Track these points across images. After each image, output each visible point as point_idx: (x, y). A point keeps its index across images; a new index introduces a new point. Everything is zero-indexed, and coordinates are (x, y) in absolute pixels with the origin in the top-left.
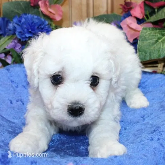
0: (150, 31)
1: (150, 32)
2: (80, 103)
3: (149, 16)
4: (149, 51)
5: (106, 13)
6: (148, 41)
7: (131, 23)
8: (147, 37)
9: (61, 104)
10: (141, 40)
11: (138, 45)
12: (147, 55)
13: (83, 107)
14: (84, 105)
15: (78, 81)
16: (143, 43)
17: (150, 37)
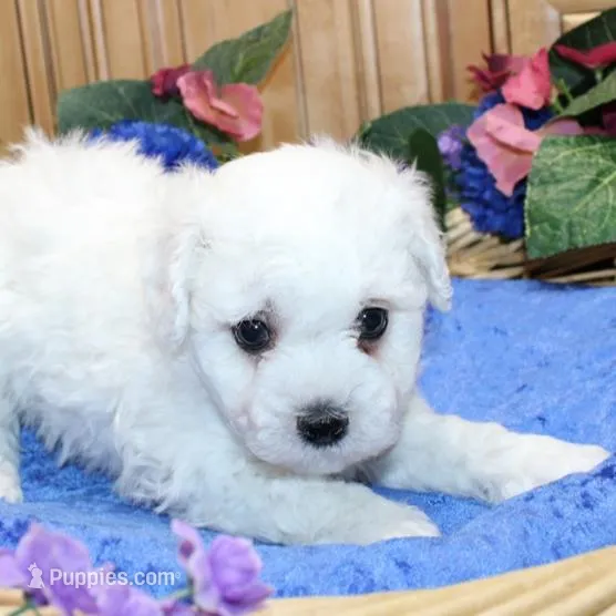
0: (567, 149)
1: (568, 153)
2: (331, 405)
3: (570, 97)
4: (566, 220)
5: (425, 102)
6: (565, 186)
7: (500, 128)
8: (559, 169)
9: (277, 415)
10: (536, 181)
11: (526, 202)
12: (559, 233)
13: (343, 416)
14: (346, 409)
15: (318, 333)
16: (546, 192)
17: (572, 171)
